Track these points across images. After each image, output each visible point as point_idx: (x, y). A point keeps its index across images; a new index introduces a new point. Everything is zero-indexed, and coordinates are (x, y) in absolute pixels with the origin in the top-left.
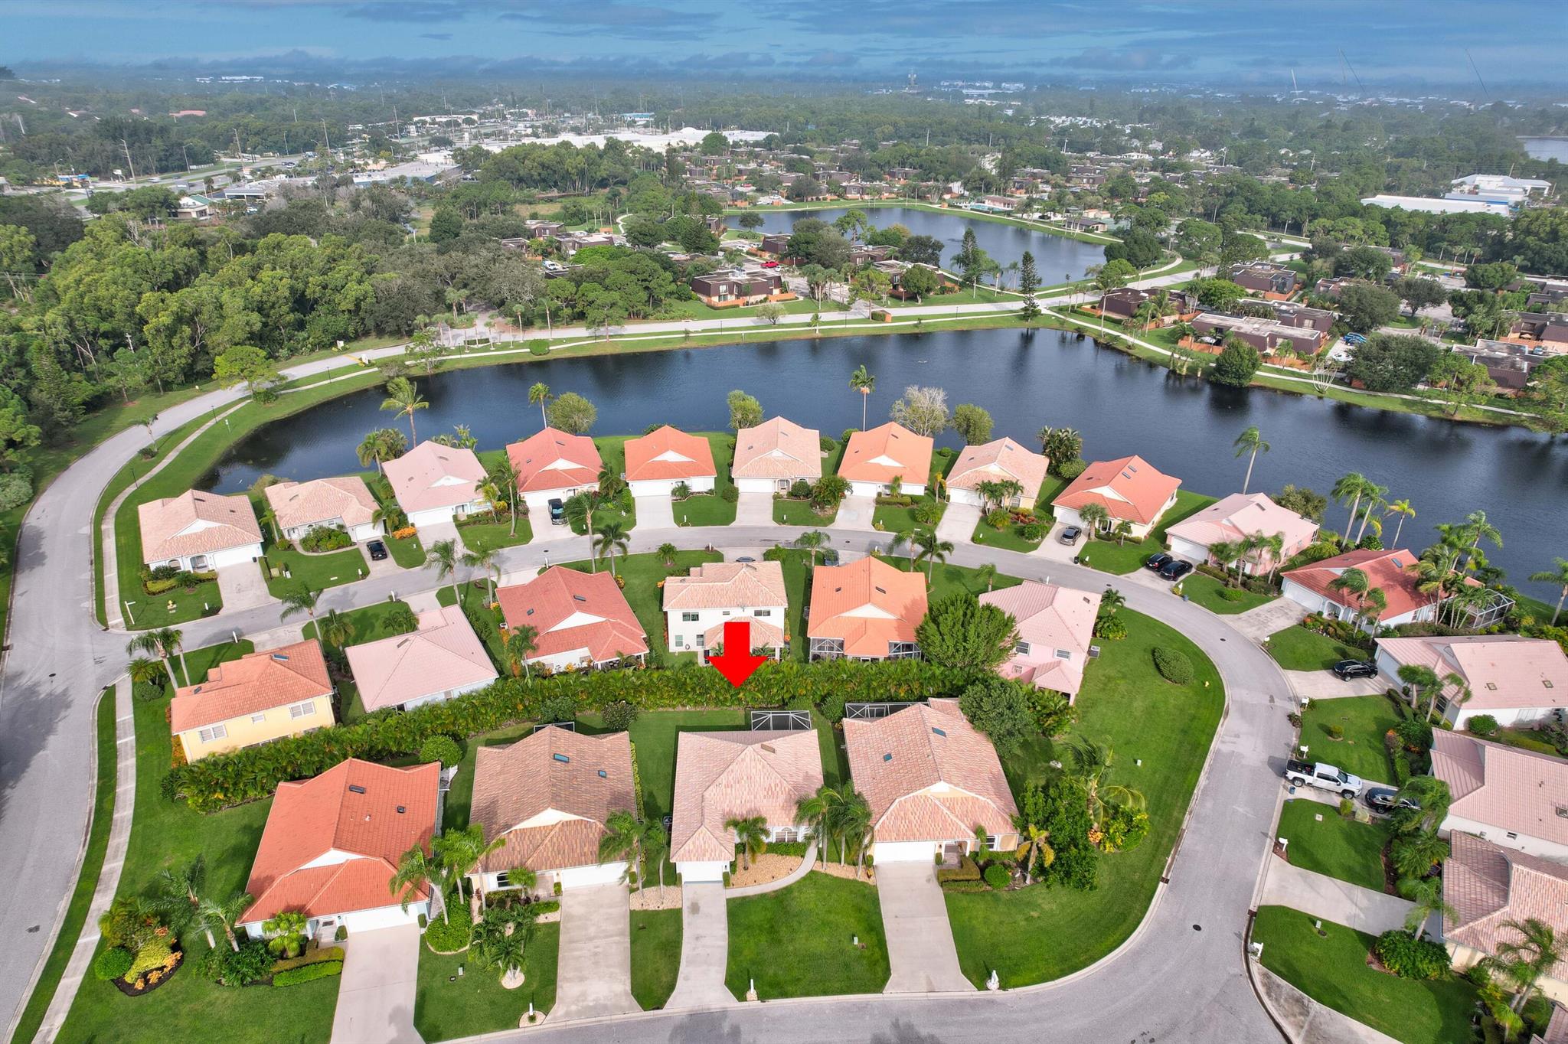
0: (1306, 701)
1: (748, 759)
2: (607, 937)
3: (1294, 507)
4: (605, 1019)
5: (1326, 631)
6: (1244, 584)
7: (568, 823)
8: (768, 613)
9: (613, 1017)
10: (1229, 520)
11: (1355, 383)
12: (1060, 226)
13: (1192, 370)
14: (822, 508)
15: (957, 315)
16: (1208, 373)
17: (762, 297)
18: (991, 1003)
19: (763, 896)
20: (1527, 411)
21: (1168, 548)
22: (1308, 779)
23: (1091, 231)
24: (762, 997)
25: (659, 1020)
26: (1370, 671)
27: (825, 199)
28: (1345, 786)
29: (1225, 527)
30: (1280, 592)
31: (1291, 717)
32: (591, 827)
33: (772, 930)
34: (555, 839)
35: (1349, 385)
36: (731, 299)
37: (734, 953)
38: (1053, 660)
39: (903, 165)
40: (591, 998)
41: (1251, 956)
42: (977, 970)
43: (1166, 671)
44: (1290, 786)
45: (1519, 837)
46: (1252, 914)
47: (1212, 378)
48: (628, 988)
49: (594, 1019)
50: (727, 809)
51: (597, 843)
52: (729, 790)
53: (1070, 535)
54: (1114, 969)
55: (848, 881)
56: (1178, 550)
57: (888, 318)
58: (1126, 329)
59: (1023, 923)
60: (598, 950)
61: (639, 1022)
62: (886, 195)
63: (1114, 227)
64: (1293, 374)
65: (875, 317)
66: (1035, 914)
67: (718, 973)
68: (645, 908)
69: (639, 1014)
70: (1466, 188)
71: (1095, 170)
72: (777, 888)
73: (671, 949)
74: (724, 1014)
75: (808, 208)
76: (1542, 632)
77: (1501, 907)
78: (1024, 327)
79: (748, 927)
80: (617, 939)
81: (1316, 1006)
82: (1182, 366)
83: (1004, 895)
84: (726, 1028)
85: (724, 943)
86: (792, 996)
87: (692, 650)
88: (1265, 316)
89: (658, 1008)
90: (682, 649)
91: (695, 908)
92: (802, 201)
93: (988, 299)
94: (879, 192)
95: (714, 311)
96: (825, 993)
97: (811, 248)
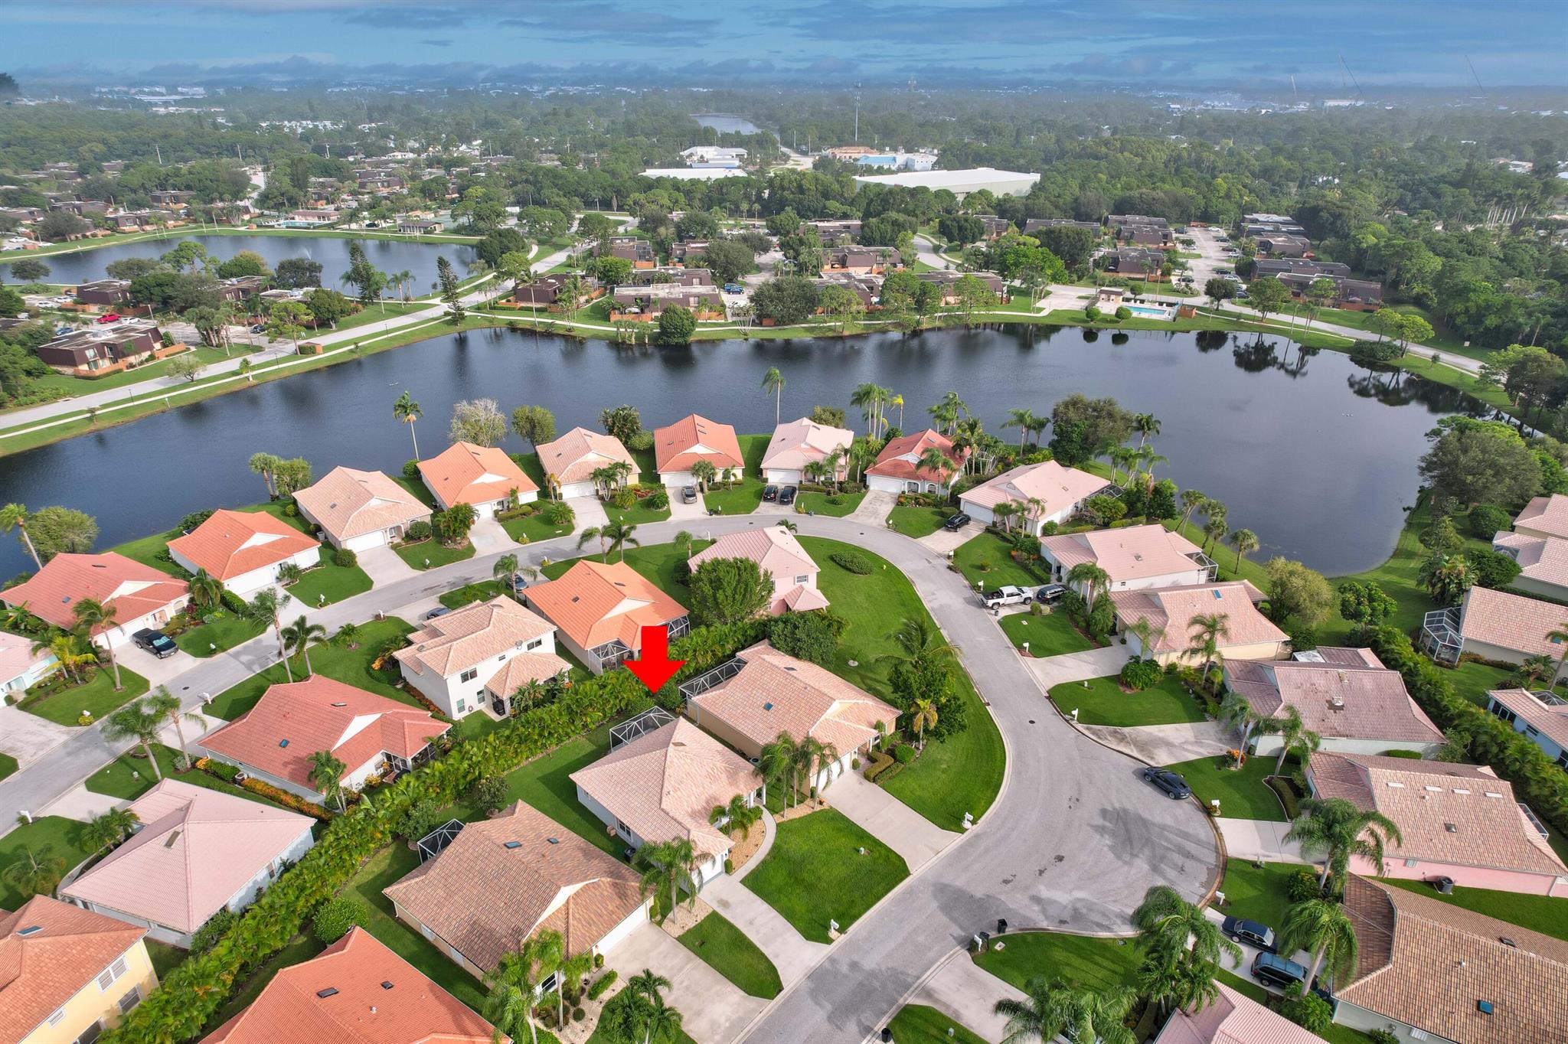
0: (952, 553)
1: (675, 760)
2: (680, 970)
3: (827, 422)
4: (751, 1026)
5: (918, 503)
6: (841, 490)
7: (577, 894)
8: (539, 643)
9: (755, 1021)
10: (807, 444)
11: (765, 322)
12: (395, 232)
13: (640, 338)
14: (455, 541)
15: (387, 332)
16: (655, 338)
17: (146, 355)
18: (977, 836)
19: (764, 862)
20: (888, 319)
21: (766, 480)
22: (1001, 601)
23: (431, 232)
24: (842, 930)
25: (790, 997)
26: (966, 520)
27: (94, 236)
28: (1024, 596)
29: (806, 450)
30: (866, 487)
31: (950, 568)
32: (599, 886)
33: (799, 881)
34: (577, 916)
35: (761, 324)
36: (105, 365)
37: (789, 915)
38: (794, 587)
39: (163, 187)
40: (722, 1020)
41: (1072, 722)
42: (951, 821)
43: (855, 569)
44: (993, 612)
45: (1127, 582)
46: (1049, 698)
47: (661, 342)
48: (742, 993)
49: (742, 1034)
50: (690, 810)
51: (615, 897)
52: (679, 793)
53: (687, 495)
54: (1018, 773)
55: (809, 815)
56: (775, 478)
57: (319, 349)
58: (552, 315)
59: (944, 776)
60: (685, 984)
61: (778, 1010)
62: (171, 223)
63: (452, 225)
64: (715, 325)
65: (304, 351)
66: (944, 766)
67: (793, 937)
68: (686, 929)
69: (770, 1006)
70: (695, 158)
71: (379, 173)
72: (767, 851)
73: (740, 942)
74: (832, 960)
75: (79, 248)
76: (1030, 459)
77: (1167, 621)
78: (454, 332)
79: (780, 891)
80: (689, 966)
81: (1126, 730)
82: (630, 337)
83: (916, 765)
84: (844, 969)
85: (773, 913)
86: (860, 915)
87: (475, 710)
88: (666, 281)
89: (780, 991)
90: (466, 713)
91: (725, 904)
92: (65, 240)
93: (397, 311)
94: (162, 219)
95: (92, 382)
96: (879, 899)
97: (169, 291)
